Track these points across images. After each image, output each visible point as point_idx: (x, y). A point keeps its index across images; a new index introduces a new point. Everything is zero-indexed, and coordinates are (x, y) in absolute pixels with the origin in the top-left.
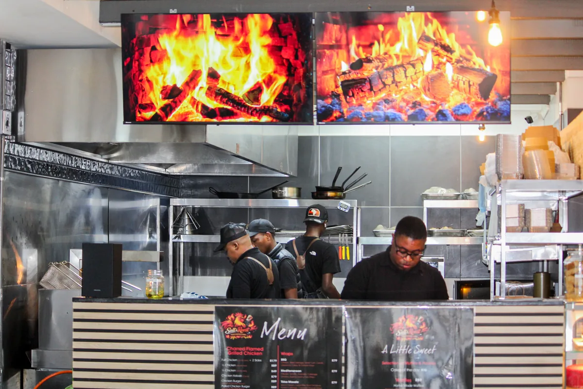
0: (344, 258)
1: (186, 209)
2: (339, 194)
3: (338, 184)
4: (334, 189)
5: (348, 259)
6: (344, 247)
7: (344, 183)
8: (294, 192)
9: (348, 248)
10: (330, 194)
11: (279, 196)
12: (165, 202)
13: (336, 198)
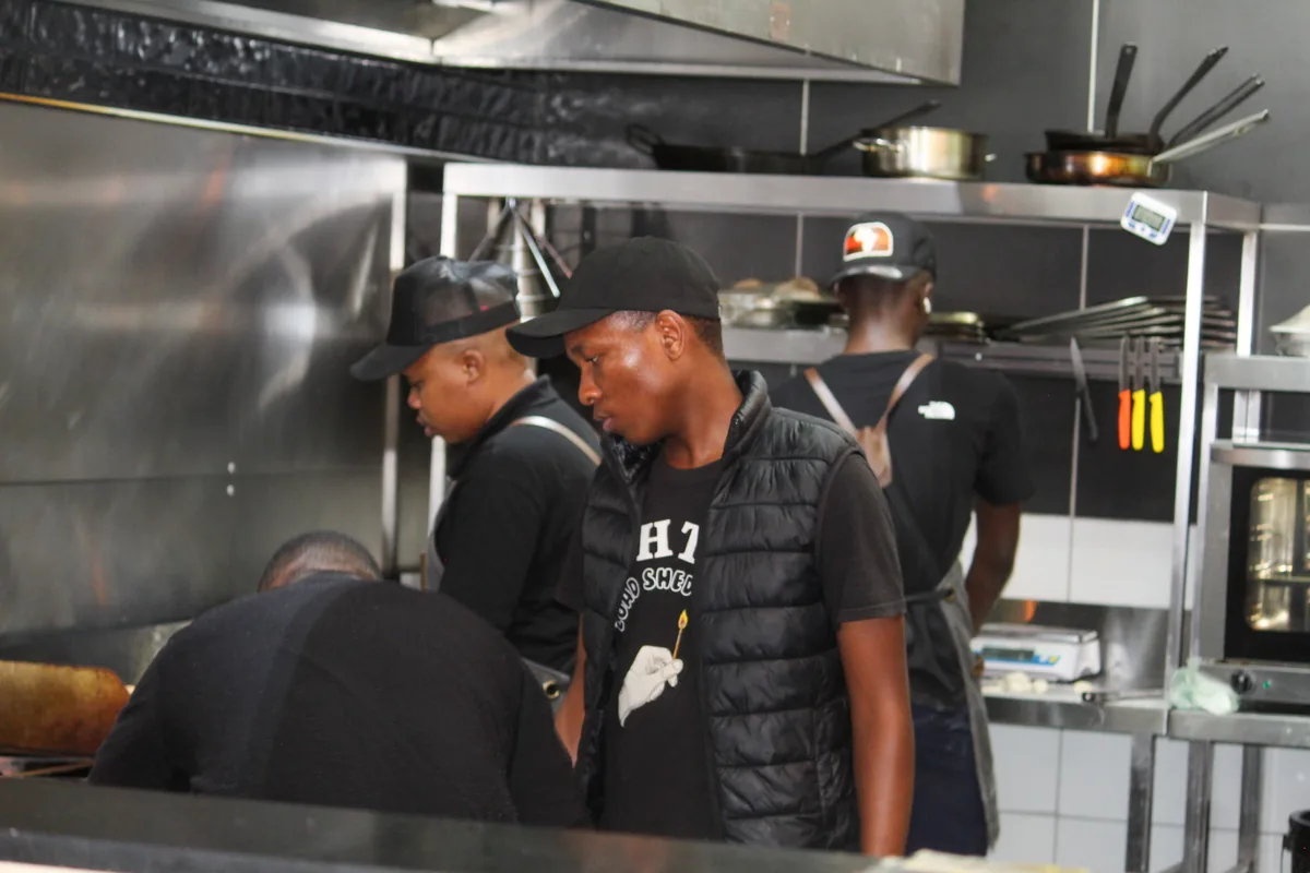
0: (1138, 443)
1: (512, 212)
2: (1136, 164)
3: (1134, 120)
4: (1113, 144)
5: (1158, 445)
6: (1140, 396)
7: (1160, 118)
8: (948, 152)
9: (1157, 399)
10: (1099, 163)
11: (885, 166)
12: (425, 180)
13: (1121, 180)
